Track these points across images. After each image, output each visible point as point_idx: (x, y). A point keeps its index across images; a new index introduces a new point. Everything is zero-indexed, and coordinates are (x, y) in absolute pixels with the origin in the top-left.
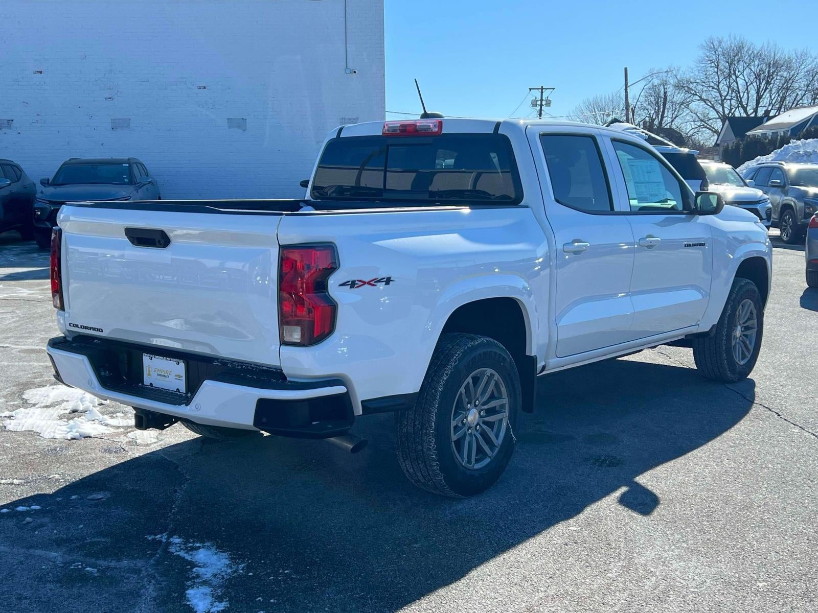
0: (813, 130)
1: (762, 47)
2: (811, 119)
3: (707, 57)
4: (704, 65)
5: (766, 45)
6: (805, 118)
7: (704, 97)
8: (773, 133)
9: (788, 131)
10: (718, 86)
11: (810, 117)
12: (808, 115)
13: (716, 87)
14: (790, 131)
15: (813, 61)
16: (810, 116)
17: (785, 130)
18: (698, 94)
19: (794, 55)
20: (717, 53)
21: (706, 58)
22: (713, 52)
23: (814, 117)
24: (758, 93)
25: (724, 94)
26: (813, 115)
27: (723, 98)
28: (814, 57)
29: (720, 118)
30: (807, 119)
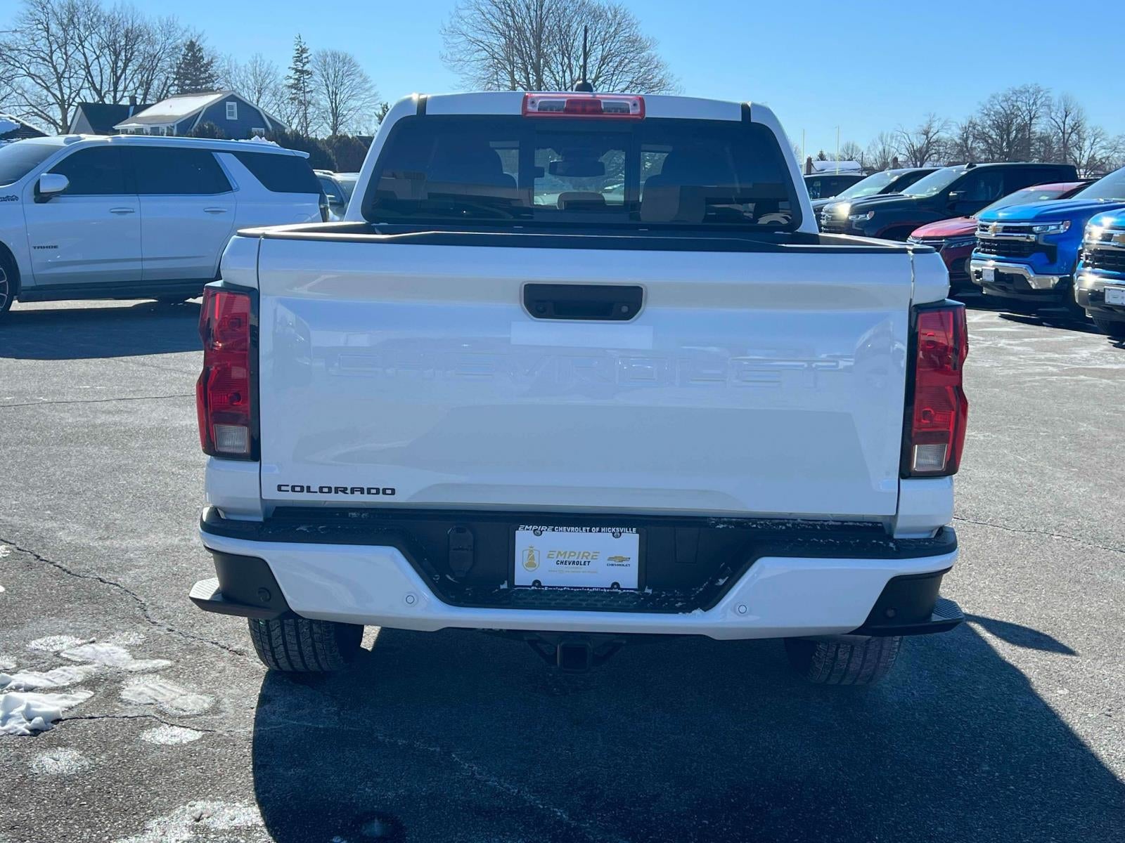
0: (207, 127)
1: (114, 9)
2: (200, 112)
3: (31, 14)
4: (28, 26)
5: (119, 6)
6: (194, 111)
7: (32, 70)
8: (152, 128)
9: (173, 127)
10: (51, 58)
11: (199, 111)
12: (197, 107)
13: (48, 58)
14: (176, 127)
15: (183, 35)
16: (199, 108)
17: (169, 125)
18: (23, 66)
19: (158, 24)
20: (45, 11)
21: (30, 16)
22: (40, 9)
23: (204, 111)
24: (114, 71)
25: (60, 70)
26: (203, 107)
27: (59, 75)
28: (184, 29)
29: (58, 104)
30: (195, 113)
